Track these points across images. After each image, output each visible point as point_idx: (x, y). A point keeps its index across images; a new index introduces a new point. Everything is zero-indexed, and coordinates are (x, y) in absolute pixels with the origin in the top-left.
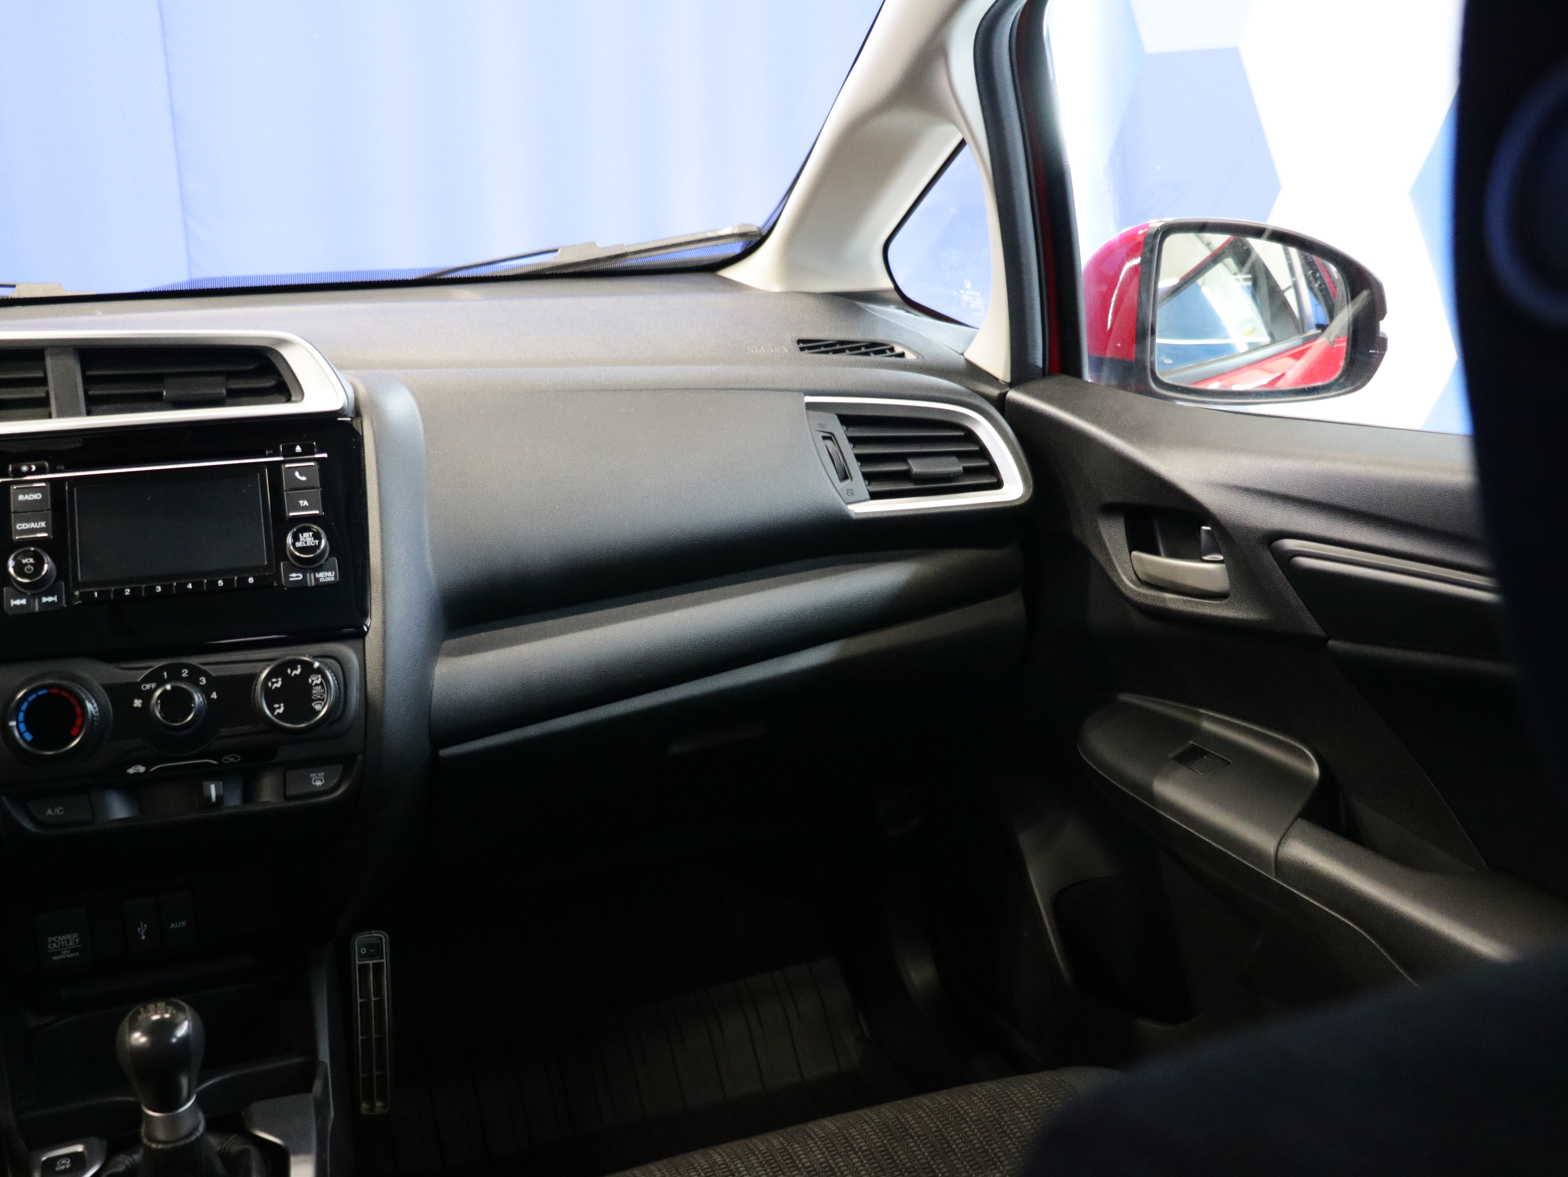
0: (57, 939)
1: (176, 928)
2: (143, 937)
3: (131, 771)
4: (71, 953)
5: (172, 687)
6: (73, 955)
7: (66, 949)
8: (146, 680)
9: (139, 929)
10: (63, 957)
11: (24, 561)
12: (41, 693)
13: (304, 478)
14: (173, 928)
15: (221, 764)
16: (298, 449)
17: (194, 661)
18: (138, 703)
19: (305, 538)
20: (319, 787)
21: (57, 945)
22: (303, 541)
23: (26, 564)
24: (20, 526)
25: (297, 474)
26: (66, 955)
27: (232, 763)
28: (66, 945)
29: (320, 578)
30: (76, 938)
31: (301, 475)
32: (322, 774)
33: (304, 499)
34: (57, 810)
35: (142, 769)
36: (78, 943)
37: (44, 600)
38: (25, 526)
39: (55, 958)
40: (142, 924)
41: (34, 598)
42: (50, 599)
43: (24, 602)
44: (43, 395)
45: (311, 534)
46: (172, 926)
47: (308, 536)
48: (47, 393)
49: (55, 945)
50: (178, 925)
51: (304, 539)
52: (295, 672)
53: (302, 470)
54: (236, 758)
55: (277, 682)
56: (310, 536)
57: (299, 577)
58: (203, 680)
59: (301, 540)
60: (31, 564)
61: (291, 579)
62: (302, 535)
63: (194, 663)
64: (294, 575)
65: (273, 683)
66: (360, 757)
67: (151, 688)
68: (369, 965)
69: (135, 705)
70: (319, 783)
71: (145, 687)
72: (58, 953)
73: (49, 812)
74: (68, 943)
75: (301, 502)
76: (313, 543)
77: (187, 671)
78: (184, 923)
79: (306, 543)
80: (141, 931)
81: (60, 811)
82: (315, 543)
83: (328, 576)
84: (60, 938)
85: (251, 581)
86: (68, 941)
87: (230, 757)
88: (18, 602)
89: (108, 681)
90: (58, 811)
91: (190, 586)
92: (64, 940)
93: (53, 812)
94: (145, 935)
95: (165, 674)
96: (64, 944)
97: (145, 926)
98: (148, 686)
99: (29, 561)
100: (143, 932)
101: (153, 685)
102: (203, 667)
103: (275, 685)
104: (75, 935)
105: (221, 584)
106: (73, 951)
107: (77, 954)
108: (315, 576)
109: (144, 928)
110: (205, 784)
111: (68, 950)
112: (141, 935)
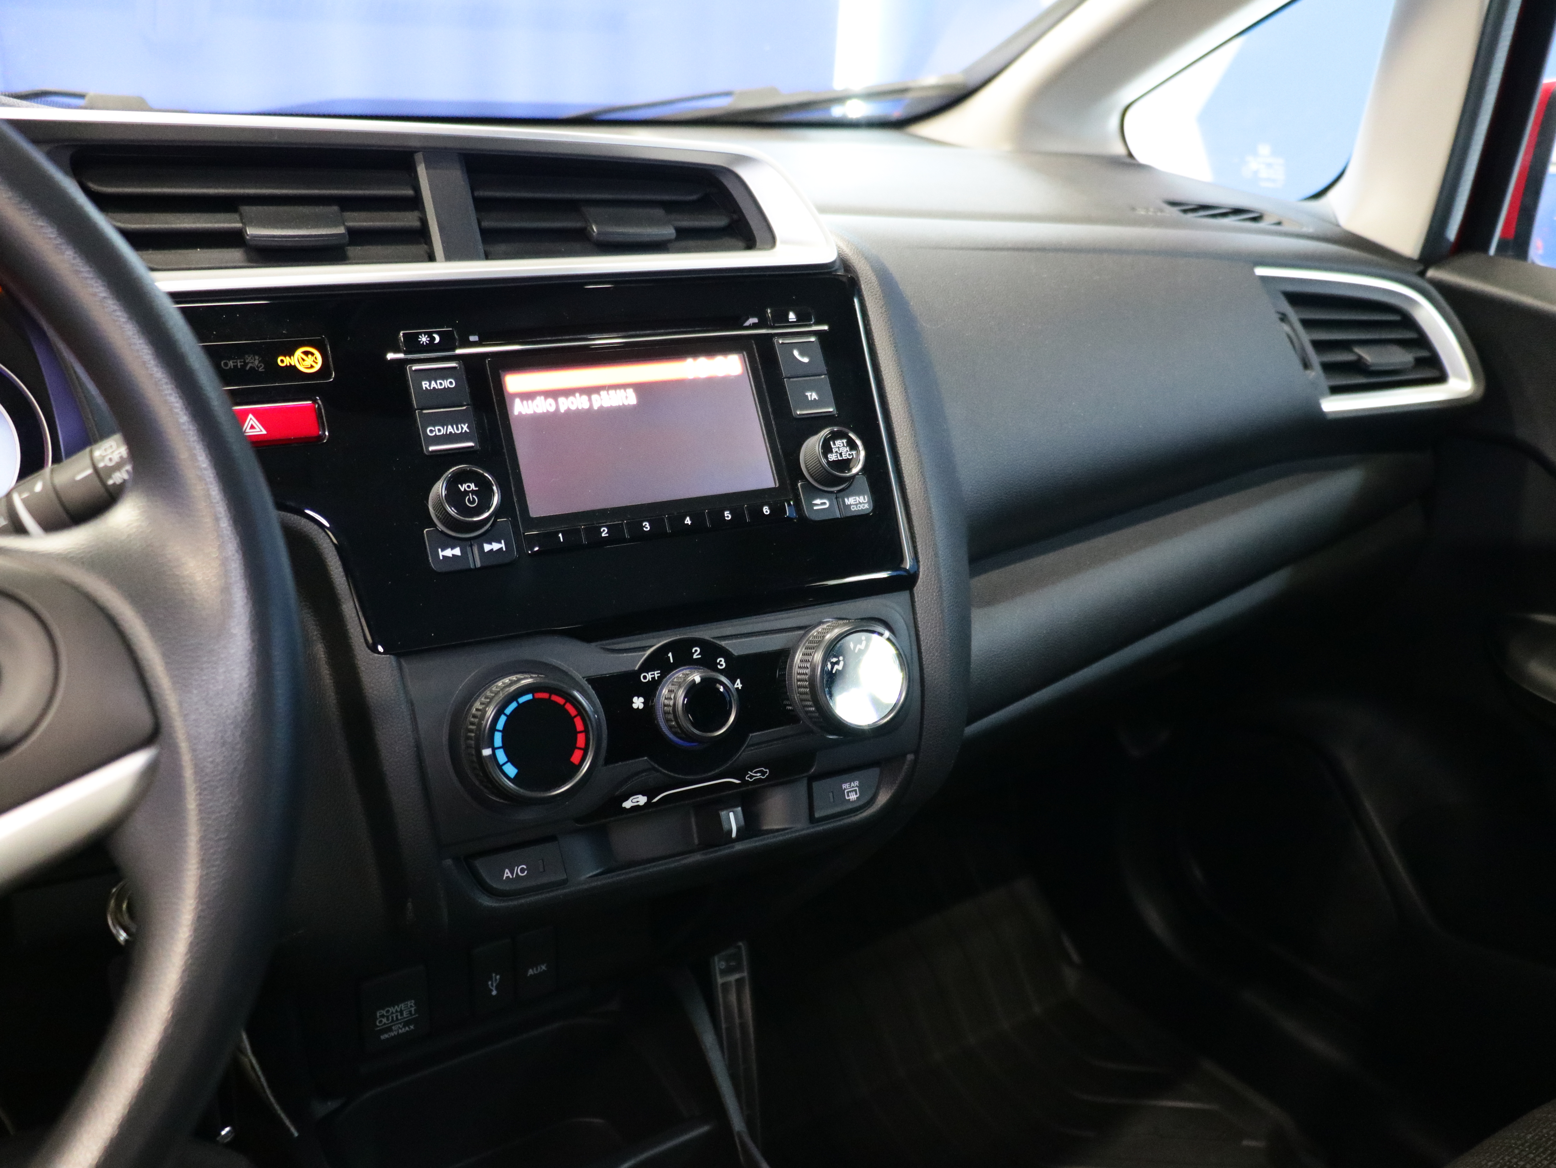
0: (388, 1011)
1: (535, 974)
2: (494, 993)
3: (627, 804)
4: (404, 1026)
5: (703, 679)
6: (407, 1029)
7: (397, 1024)
8: (647, 666)
9: (490, 983)
10: (392, 1034)
11: (463, 488)
12: (522, 700)
13: (806, 360)
14: (531, 975)
15: (745, 783)
16: (792, 316)
17: (707, 632)
18: (638, 703)
19: (839, 447)
20: (854, 802)
21: (388, 1019)
22: (836, 452)
23: (466, 493)
24: (431, 431)
25: (796, 353)
26: (399, 1030)
27: (760, 780)
28: (399, 1017)
29: (851, 505)
30: (411, 1006)
31: (802, 354)
32: (857, 783)
33: (811, 389)
34: (518, 870)
35: (642, 800)
36: (413, 1012)
37: (487, 547)
38: (439, 430)
39: (384, 1037)
40: (494, 975)
41: (471, 546)
42: (496, 546)
43: (457, 551)
44: (417, 224)
45: (845, 441)
46: (531, 972)
47: (842, 445)
48: (424, 222)
49: (384, 1020)
50: (537, 969)
51: (837, 450)
52: (859, 647)
53: (804, 349)
54: (763, 773)
55: (837, 663)
56: (844, 446)
57: (824, 504)
58: (722, 662)
59: (834, 451)
60: (473, 492)
61: (815, 508)
62: (834, 444)
63: (707, 638)
64: (818, 501)
65: (833, 664)
66: (910, 757)
67: (653, 678)
68: (730, 982)
69: (635, 706)
70: (853, 797)
71: (645, 677)
72: (389, 1029)
73: (507, 873)
74: (402, 1014)
75: (808, 394)
76: (849, 455)
77: (699, 651)
78: (544, 967)
79: (841, 454)
80: (492, 985)
81: (522, 870)
82: (852, 454)
83: (860, 503)
84: (391, 1009)
85: (767, 511)
86: (401, 1012)
87: (756, 773)
88: (449, 553)
89: (593, 672)
90: (520, 870)
91: (688, 521)
92: (397, 1011)
93: (512, 874)
94: (497, 989)
95: (670, 655)
96: (397, 1016)
97: (498, 977)
98: (649, 676)
99: (469, 487)
100: (494, 985)
101: (657, 674)
102: (723, 643)
103: (836, 667)
104: (411, 1003)
105: (728, 517)
106: (406, 1024)
107: (412, 1027)
108: (844, 502)
109: (496, 980)
110: (723, 813)
111: (400, 1023)
112: (492, 990)
